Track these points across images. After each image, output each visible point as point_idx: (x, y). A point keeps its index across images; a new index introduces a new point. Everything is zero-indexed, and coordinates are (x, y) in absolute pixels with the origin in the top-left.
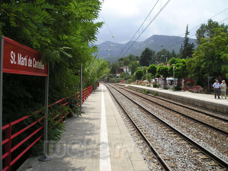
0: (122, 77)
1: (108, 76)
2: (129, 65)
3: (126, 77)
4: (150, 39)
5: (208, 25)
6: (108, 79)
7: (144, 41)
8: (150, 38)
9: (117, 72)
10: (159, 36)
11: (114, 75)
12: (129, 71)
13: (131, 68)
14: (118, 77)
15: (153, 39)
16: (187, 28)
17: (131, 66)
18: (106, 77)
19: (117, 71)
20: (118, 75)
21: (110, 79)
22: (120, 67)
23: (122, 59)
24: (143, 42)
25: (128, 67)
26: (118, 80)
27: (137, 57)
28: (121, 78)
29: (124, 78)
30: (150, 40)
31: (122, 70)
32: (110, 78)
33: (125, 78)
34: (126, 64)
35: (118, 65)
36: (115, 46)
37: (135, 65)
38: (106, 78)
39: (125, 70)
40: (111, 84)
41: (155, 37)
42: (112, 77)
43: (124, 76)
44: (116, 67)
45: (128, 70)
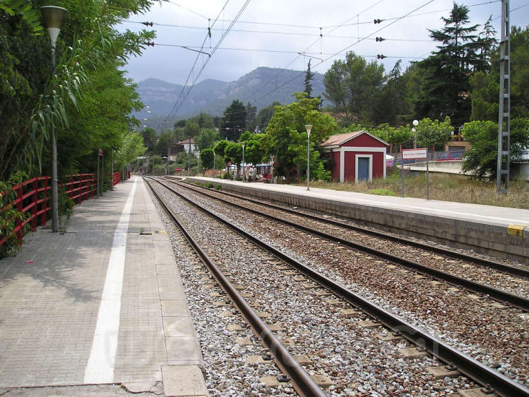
0: (180, 162)
1: (151, 161)
2: (195, 137)
3: (189, 162)
4: (249, 77)
5: (346, 62)
6: (151, 166)
7: (237, 80)
8: (250, 74)
9: (169, 152)
10: (271, 69)
11: (163, 159)
12: (195, 150)
13: (200, 144)
14: (171, 163)
15: (258, 78)
16: (309, 66)
17: (200, 138)
18: (145, 162)
19: (169, 149)
20: (172, 158)
21: (155, 166)
22: (178, 140)
23: (181, 124)
24: (234, 82)
25: (192, 141)
26: (172, 168)
27: (216, 119)
28: (179, 165)
29: (184, 164)
30: (251, 79)
31: (181, 148)
32: (155, 164)
33: (187, 164)
34: (191, 134)
35: (171, 136)
36: (169, 90)
37: (208, 137)
38: (146, 165)
39: (186, 147)
40: (156, 178)
41: (263, 73)
42: (159, 163)
43: (183, 160)
44: (169, 140)
45: (193, 147)
